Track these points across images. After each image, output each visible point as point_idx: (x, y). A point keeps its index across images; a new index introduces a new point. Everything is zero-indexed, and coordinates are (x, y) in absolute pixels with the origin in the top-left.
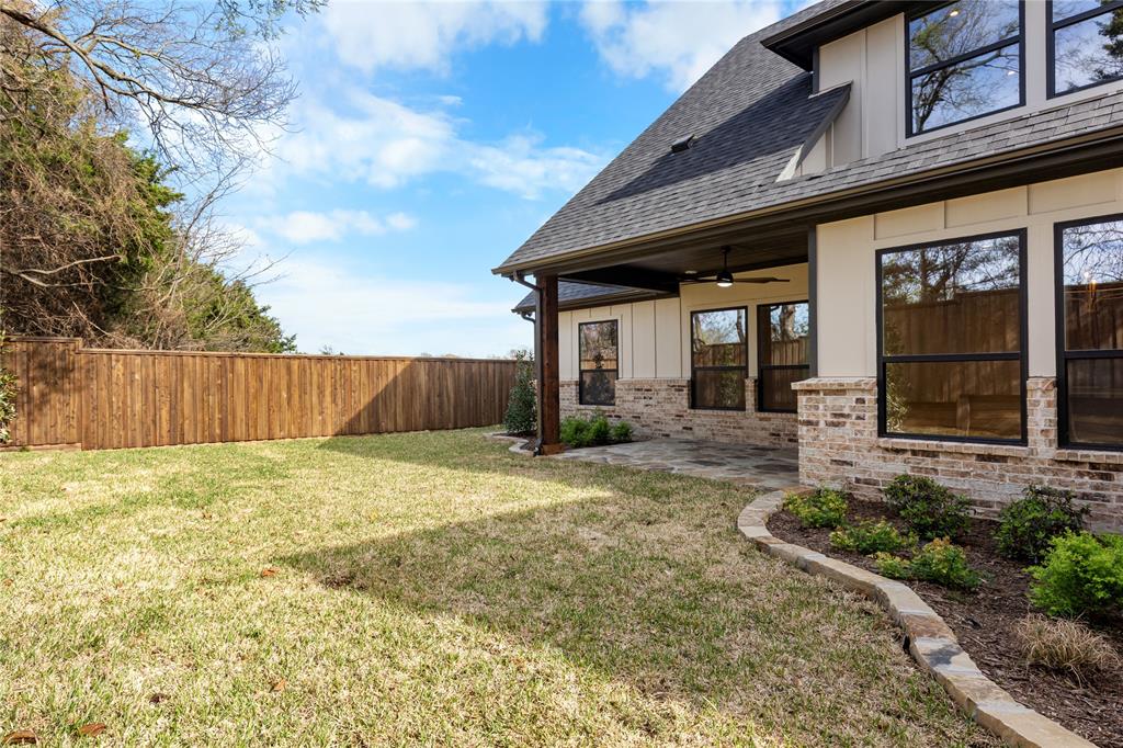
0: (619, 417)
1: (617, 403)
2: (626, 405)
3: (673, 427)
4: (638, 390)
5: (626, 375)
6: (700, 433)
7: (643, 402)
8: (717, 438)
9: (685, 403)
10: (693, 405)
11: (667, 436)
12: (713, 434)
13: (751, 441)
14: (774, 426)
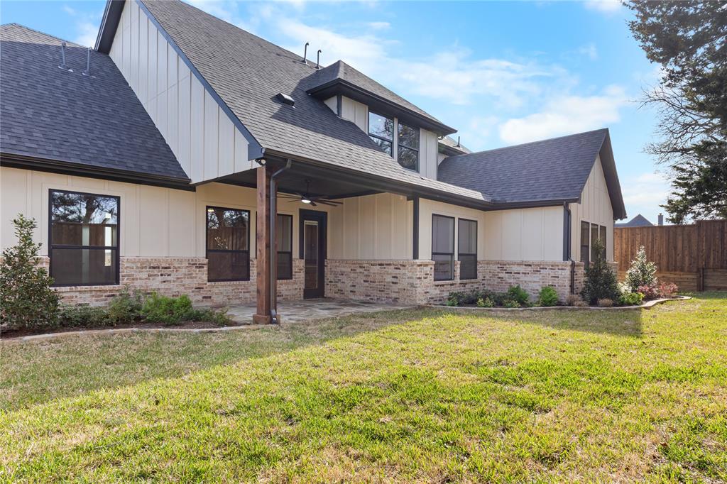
1: (122, 282)
2: (138, 283)
4: (154, 268)
7: (159, 278)
8: (232, 302)
9: (205, 277)
10: (213, 279)
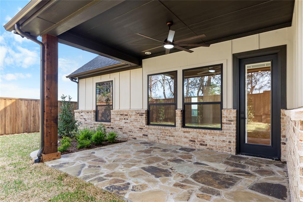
0: (112, 128)
1: (112, 121)
2: (116, 122)
3: (138, 134)
4: (122, 115)
5: (116, 107)
6: (151, 138)
7: (124, 121)
9: (144, 122)
10: (148, 123)
11: (135, 138)
12: (158, 139)
13: (179, 144)
14: (192, 136)
